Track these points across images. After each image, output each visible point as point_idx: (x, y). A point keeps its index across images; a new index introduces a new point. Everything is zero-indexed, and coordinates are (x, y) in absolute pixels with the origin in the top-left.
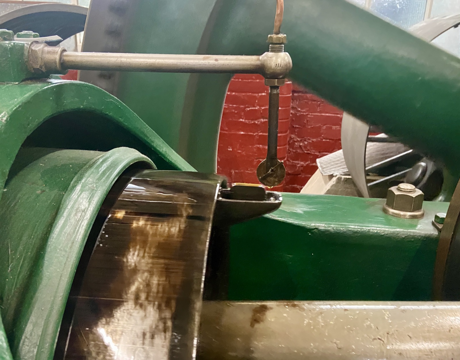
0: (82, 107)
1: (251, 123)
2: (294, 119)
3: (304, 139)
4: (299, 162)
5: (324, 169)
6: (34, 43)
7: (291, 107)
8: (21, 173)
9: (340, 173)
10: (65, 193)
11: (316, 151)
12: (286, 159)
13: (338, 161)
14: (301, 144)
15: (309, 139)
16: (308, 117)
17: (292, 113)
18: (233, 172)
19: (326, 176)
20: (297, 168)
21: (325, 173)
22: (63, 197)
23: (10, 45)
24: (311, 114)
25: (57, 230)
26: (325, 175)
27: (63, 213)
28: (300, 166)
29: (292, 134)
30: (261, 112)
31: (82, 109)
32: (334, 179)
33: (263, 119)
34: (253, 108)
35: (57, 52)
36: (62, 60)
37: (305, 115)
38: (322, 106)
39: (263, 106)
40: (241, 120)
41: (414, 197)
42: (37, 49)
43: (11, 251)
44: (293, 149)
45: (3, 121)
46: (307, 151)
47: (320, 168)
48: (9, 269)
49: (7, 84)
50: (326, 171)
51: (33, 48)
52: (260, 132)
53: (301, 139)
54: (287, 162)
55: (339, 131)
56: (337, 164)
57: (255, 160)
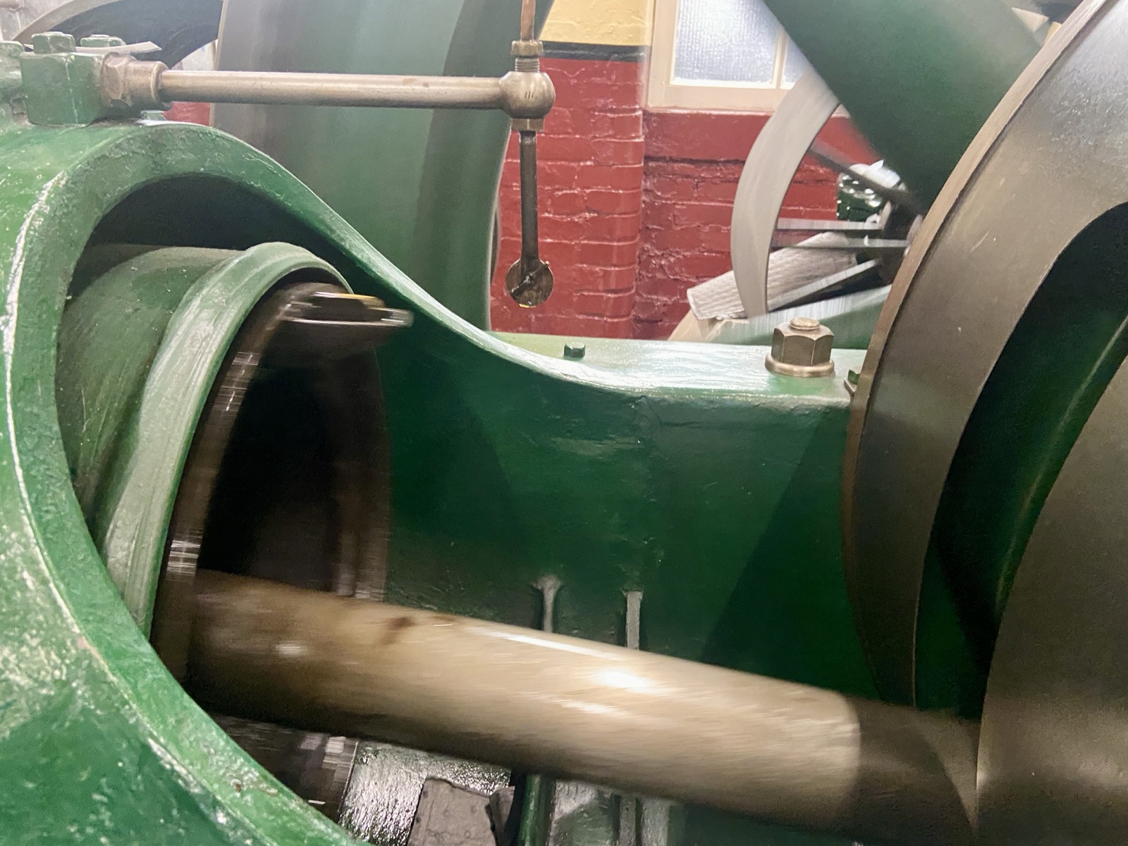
0: (202, 170)
1: (565, 220)
2: (649, 212)
3: (668, 251)
4: (660, 298)
5: (701, 308)
6: (111, 57)
7: (642, 189)
8: (98, 281)
9: (729, 314)
10: (174, 311)
11: (691, 276)
12: (633, 291)
13: (726, 291)
14: (663, 262)
15: (678, 253)
16: (675, 208)
17: (644, 202)
18: (534, 317)
19: (704, 320)
20: (656, 308)
21: (702, 315)
22: (170, 318)
23: (68, 60)
24: (680, 203)
25: (160, 367)
26: (702, 319)
27: (170, 342)
28: (661, 305)
29: (646, 242)
30: (586, 198)
31: (201, 173)
32: (719, 326)
33: (589, 212)
34: (568, 192)
35: (150, 72)
36: (160, 84)
37: (669, 204)
38: (702, 186)
39: (588, 188)
40: (546, 215)
41: (815, 339)
42: (116, 66)
43: (86, 401)
44: (648, 272)
45: (61, 186)
46: (674, 275)
47: (693, 306)
48: (85, 428)
49: (67, 127)
50: (703, 312)
51: (109, 65)
52: (584, 239)
53: (662, 252)
54: (637, 297)
55: (728, 234)
56: (724, 298)
57: (575, 294)
